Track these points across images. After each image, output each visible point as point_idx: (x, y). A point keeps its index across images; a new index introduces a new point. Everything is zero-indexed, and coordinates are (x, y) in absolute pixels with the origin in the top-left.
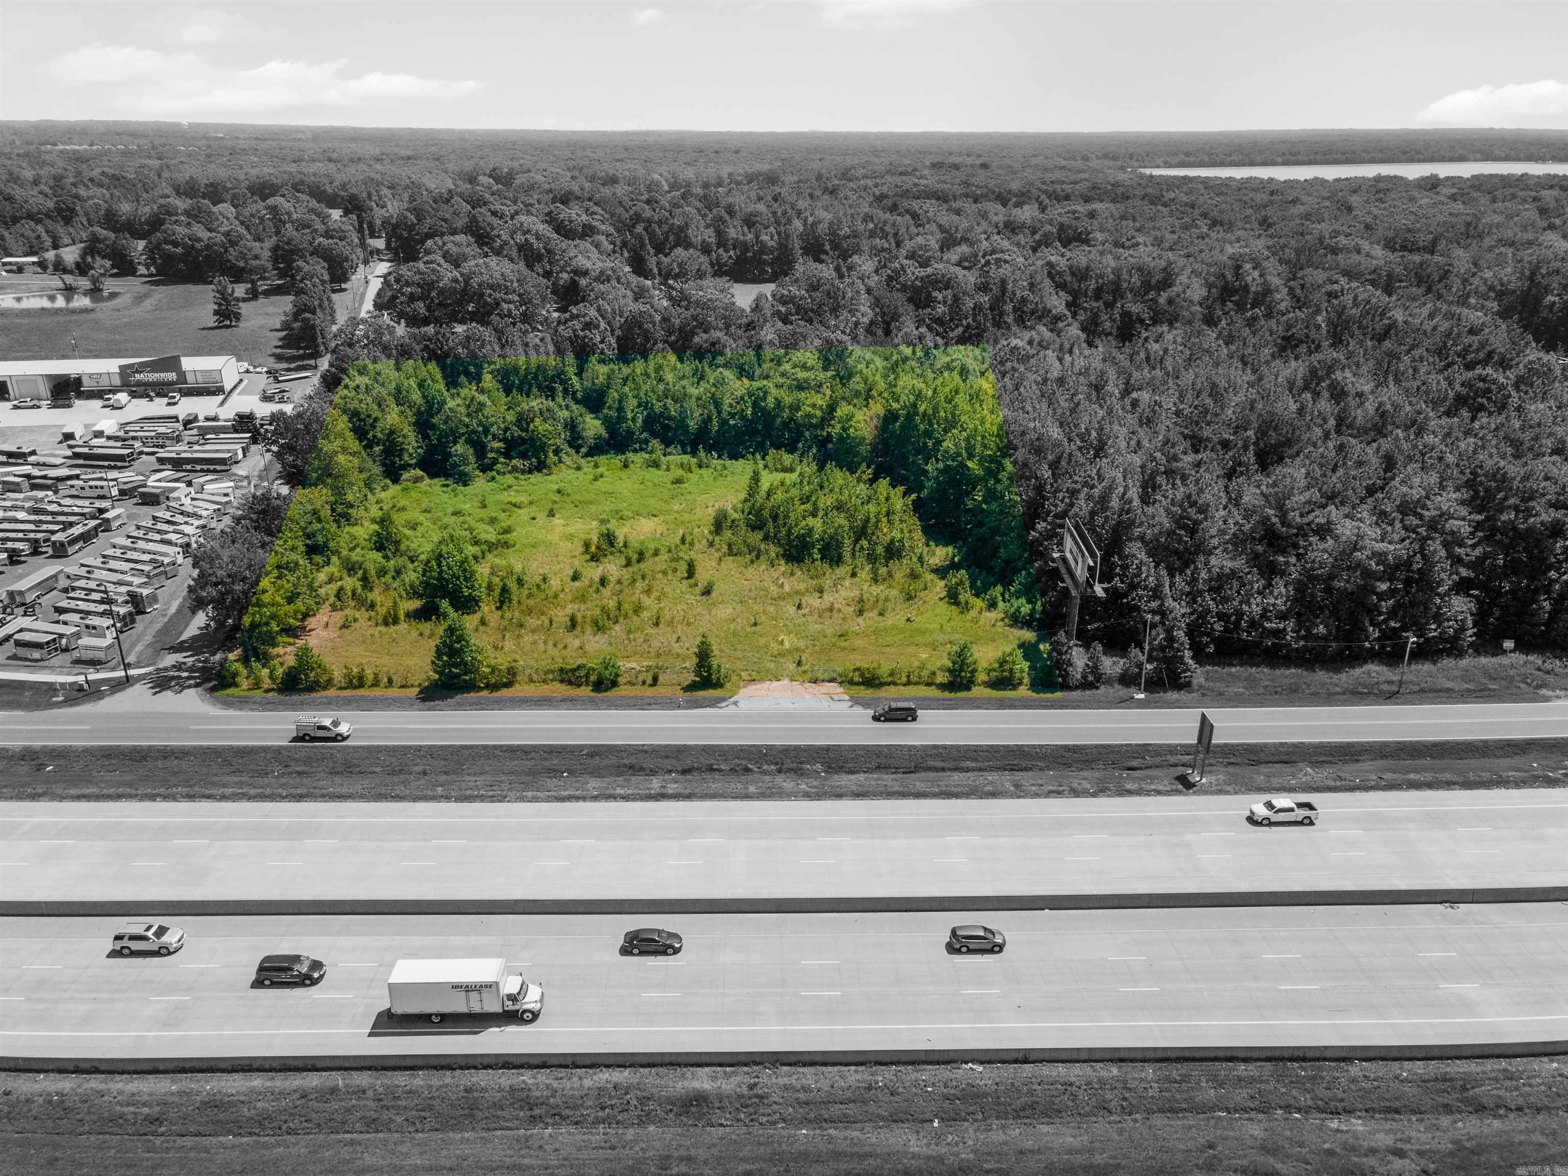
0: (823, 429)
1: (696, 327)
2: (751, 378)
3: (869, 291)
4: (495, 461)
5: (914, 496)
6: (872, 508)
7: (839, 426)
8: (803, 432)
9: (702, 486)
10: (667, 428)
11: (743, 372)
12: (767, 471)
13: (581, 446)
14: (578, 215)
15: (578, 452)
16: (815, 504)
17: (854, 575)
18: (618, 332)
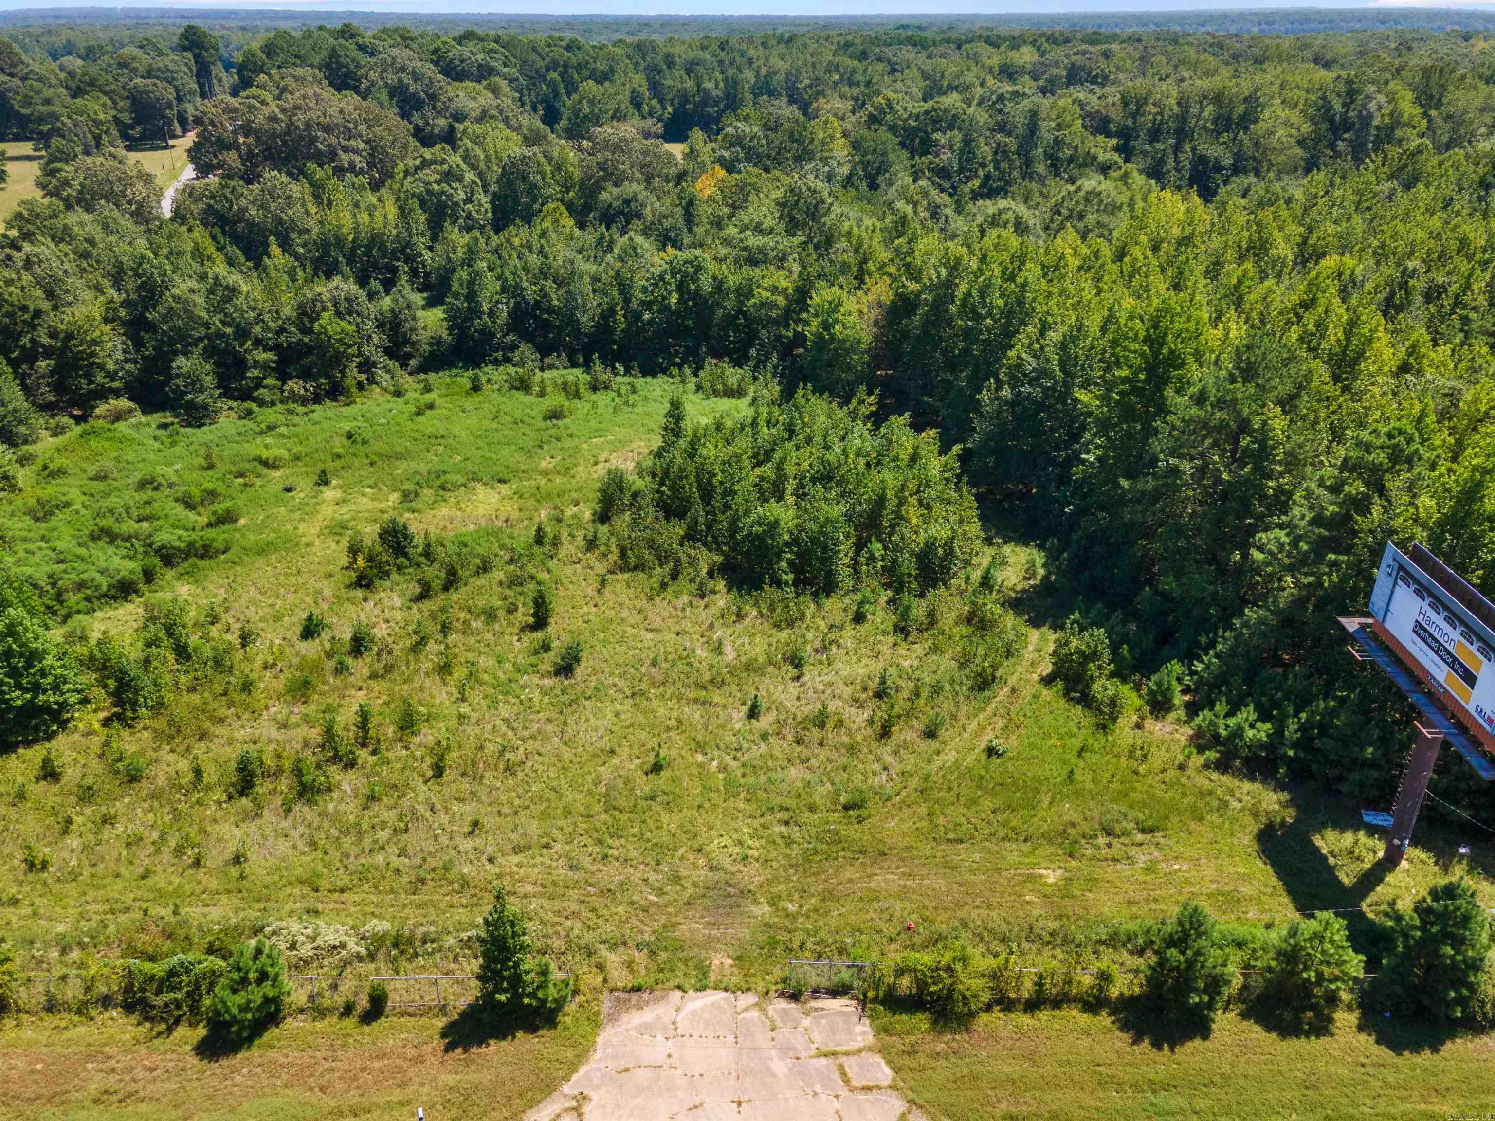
0: (787, 327)
1: (604, 179)
2: (678, 246)
3: (845, 135)
4: (259, 383)
5: (957, 449)
6: (889, 478)
7: (815, 322)
8: (757, 331)
9: (593, 423)
10: (546, 326)
11: (666, 240)
12: (700, 395)
13: (410, 356)
14: (472, 52)
15: (404, 365)
16: (779, 468)
17: (859, 618)
18: (494, 188)
